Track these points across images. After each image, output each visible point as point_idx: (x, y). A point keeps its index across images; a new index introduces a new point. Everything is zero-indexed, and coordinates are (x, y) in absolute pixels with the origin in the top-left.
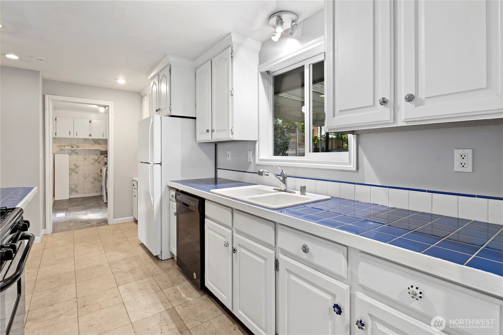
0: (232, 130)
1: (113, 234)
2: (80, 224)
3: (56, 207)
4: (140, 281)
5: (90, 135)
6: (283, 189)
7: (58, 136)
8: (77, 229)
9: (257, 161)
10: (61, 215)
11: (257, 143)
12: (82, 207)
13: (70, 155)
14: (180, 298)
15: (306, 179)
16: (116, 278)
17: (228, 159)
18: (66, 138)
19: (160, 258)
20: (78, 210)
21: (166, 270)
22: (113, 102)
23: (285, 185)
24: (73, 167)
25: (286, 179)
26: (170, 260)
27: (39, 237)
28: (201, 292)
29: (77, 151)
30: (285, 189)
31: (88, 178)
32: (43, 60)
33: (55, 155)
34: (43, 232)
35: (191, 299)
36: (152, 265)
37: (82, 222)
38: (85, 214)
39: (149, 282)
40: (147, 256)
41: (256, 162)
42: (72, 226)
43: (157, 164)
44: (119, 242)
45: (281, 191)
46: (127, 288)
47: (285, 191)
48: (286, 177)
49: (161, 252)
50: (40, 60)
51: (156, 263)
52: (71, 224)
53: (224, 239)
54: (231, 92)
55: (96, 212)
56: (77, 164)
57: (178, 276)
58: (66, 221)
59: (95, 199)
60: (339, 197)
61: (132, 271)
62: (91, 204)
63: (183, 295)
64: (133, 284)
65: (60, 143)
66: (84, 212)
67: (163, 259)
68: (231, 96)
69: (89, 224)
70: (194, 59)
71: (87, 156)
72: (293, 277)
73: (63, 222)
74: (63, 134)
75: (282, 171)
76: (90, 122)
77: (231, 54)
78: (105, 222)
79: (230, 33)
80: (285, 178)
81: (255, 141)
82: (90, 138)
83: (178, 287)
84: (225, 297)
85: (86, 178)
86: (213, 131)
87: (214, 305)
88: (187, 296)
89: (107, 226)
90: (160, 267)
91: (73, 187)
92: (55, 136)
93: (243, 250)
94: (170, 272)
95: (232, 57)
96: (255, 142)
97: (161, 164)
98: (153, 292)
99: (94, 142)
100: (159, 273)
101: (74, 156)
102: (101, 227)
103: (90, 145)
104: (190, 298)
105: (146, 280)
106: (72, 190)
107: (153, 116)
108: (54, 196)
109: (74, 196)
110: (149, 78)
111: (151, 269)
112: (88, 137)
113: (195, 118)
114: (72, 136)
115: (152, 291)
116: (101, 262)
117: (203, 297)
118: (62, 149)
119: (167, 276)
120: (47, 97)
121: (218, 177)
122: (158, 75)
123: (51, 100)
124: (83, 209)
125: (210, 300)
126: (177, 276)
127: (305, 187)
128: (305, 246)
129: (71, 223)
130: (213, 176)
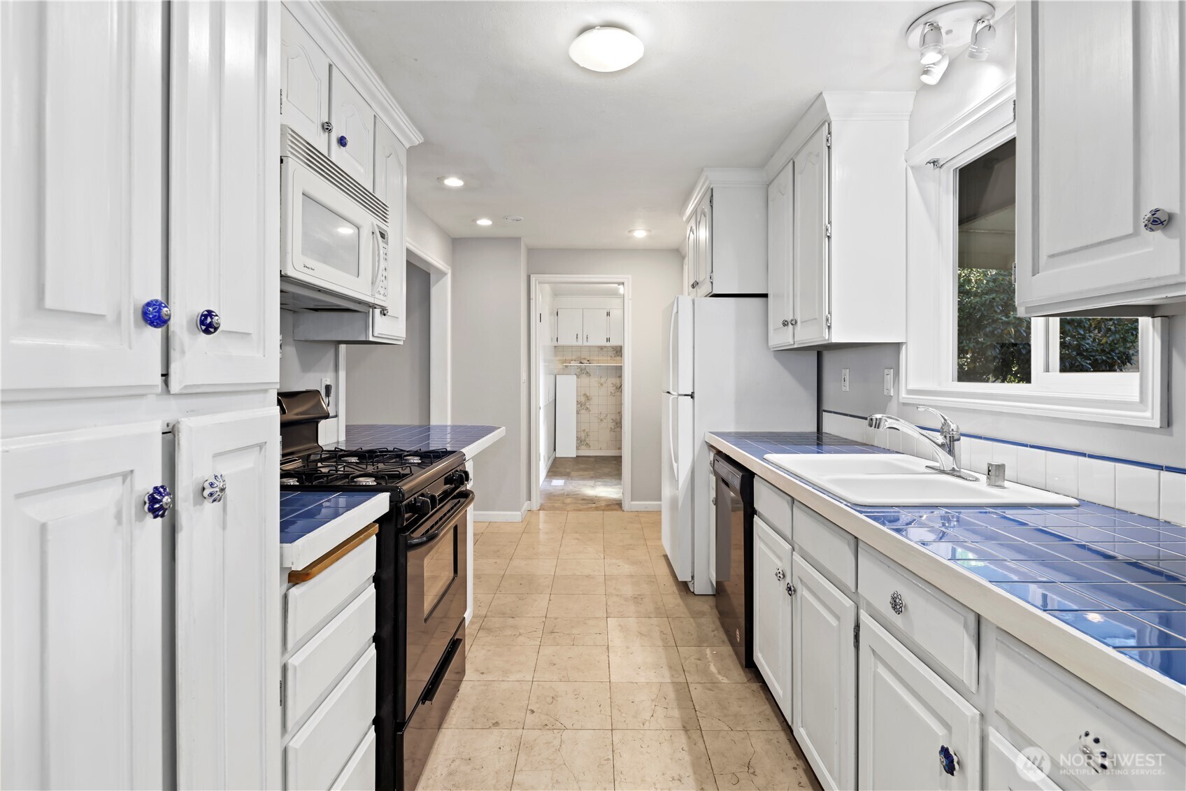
0: (827, 320)
1: (625, 529)
2: (582, 502)
3: (554, 469)
4: (643, 620)
5: (608, 340)
6: (948, 468)
7: (560, 343)
8: (575, 510)
9: (903, 394)
10: (558, 483)
11: (904, 347)
12: (592, 473)
13: (578, 377)
14: (705, 671)
15: (1019, 447)
16: (609, 603)
17: (844, 389)
18: (572, 347)
19: (692, 590)
20: (583, 478)
21: (696, 614)
22: (630, 276)
23: (951, 458)
24: (583, 399)
25: (956, 443)
26: (711, 597)
27: (519, 513)
28: (749, 675)
29: (588, 371)
30: (953, 469)
31: (605, 421)
32: (520, 220)
33: (557, 376)
34: (526, 505)
35: (725, 681)
36: (673, 599)
37: (584, 499)
38: (593, 487)
39: (659, 626)
40: (671, 580)
41: (900, 398)
42: (569, 504)
43: (685, 395)
44: (631, 545)
45: (943, 472)
46: (620, 626)
47: (953, 472)
48: (956, 437)
49: (693, 577)
50: (517, 220)
51: (681, 597)
52: (568, 501)
53: (779, 564)
54: (827, 230)
55: (611, 486)
56: (588, 395)
57: (716, 632)
58: (562, 495)
59: (614, 462)
60: (1112, 506)
61: (637, 599)
62: (606, 470)
63: (713, 669)
64: (632, 622)
65: (563, 356)
66: (591, 483)
67: (696, 593)
68: (827, 239)
69: (594, 505)
70: (762, 165)
71: (603, 380)
72: (882, 670)
73: (559, 495)
74: (567, 340)
75: (943, 421)
76: (608, 314)
77: (828, 140)
78: (617, 505)
79: (821, 93)
80: (953, 440)
81: (899, 343)
82: (608, 344)
83: (708, 651)
84: (781, 692)
85: (602, 420)
86: (794, 323)
87: (769, 707)
88: (719, 673)
89: (619, 513)
90: (687, 605)
91: (583, 435)
92: (556, 344)
93: (806, 594)
94: (703, 620)
95: (829, 147)
96: (897, 346)
97: (692, 396)
98: (661, 645)
99: (615, 352)
100: (683, 615)
101: (585, 379)
102: (609, 513)
103: (609, 358)
104: (725, 678)
105: (655, 621)
106: (581, 441)
107: (678, 298)
108: (555, 450)
109: (585, 452)
110: (685, 219)
111: (671, 606)
112: (604, 343)
113: (765, 296)
114: (580, 343)
115: (660, 643)
116: (594, 571)
117: (751, 684)
118: (566, 366)
119: (694, 625)
120: (533, 278)
121: (823, 431)
122: (695, 212)
123: (539, 283)
124: (592, 478)
125: (763, 696)
126: (713, 631)
127: (1001, 468)
128: (895, 595)
129: (569, 499)
130: (813, 428)
